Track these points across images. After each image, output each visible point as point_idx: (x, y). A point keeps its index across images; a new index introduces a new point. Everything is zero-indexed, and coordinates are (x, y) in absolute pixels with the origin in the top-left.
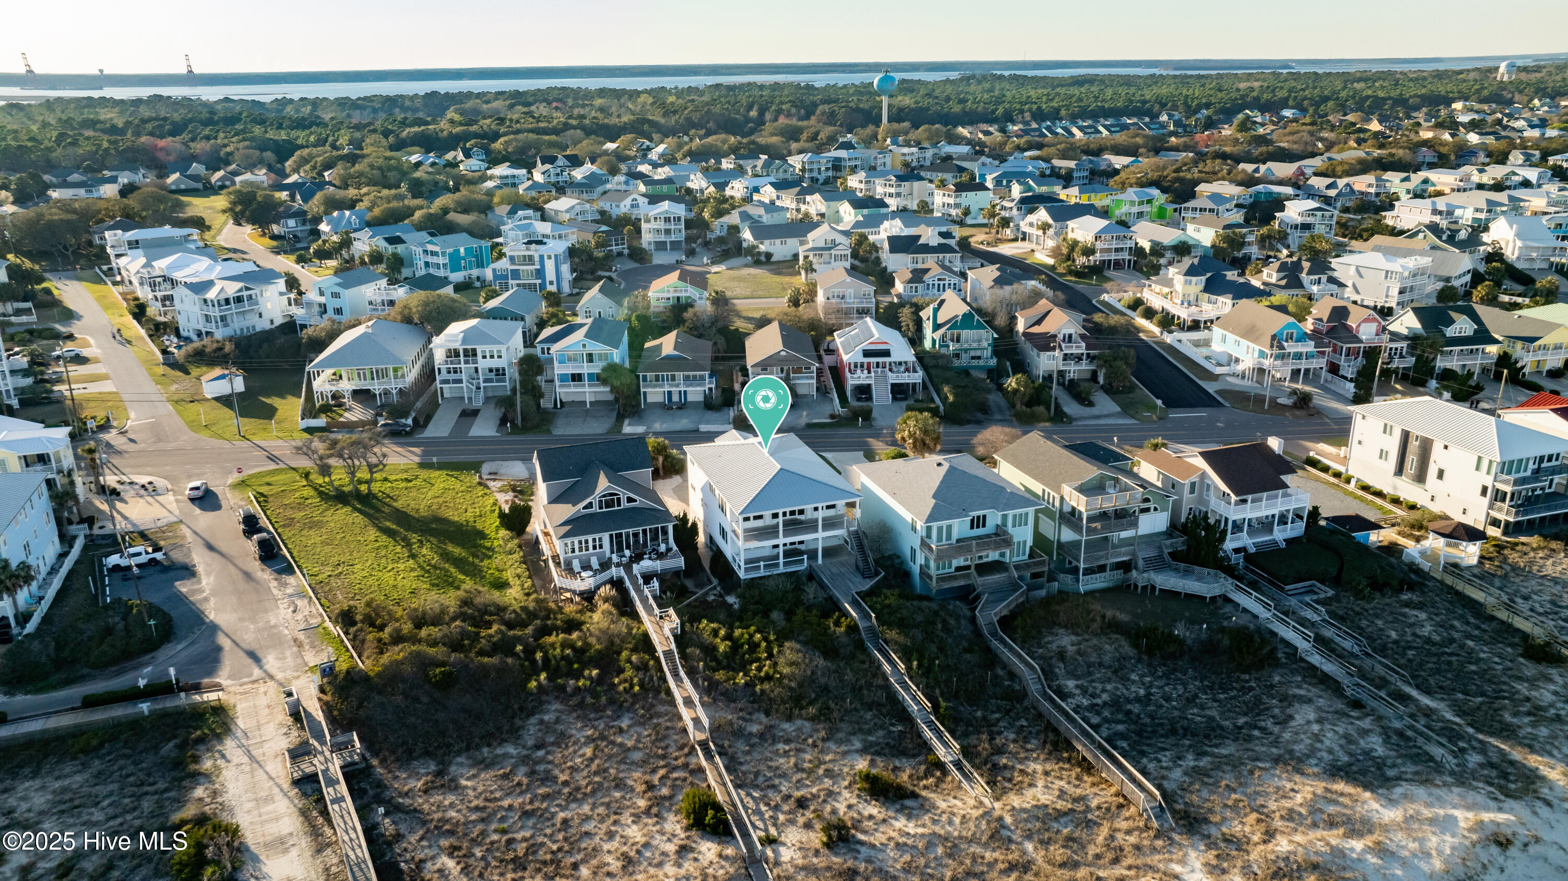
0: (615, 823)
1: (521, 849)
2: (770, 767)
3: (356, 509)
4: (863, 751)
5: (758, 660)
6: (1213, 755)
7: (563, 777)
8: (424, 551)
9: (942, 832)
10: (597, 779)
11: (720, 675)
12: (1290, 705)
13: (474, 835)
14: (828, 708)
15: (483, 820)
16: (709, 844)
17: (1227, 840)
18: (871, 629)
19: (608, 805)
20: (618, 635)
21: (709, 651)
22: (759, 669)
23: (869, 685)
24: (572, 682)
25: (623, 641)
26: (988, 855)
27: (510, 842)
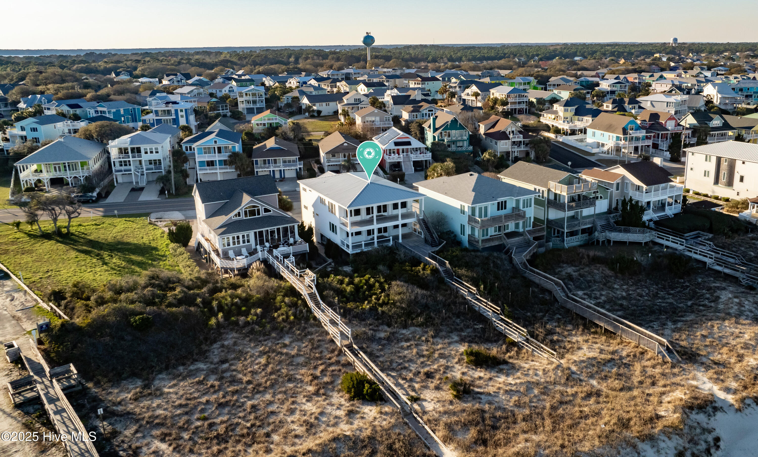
0: (293, 403)
1: (221, 429)
2: (400, 357)
3: (58, 241)
4: (462, 340)
5: (375, 294)
6: (682, 321)
7: (245, 379)
8: (114, 260)
9: (534, 380)
10: (273, 377)
11: (350, 305)
12: (715, 292)
13: (181, 424)
14: (431, 318)
15: (186, 413)
16: (369, 408)
17: (717, 363)
18: (447, 271)
19: (285, 393)
20: (272, 288)
21: (340, 293)
22: (378, 299)
23: (454, 303)
24: (242, 318)
25: (275, 291)
26: (570, 391)
27: (211, 425)
